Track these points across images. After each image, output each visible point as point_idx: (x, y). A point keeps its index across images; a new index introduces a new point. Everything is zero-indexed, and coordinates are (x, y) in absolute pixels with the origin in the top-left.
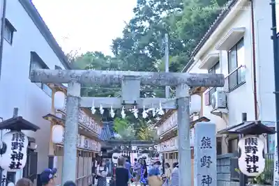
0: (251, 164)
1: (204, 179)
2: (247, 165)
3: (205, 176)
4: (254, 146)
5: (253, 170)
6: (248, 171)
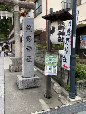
0: (61, 36)
1: (28, 48)
2: (59, 37)
3: (28, 47)
4: (63, 26)
5: (61, 40)
6: (58, 41)
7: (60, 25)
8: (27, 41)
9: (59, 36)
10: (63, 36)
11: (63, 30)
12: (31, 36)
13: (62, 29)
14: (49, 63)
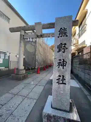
1: (60, 62)
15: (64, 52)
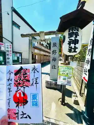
2: (69, 47)
3: (53, 58)
4: (76, 31)
5: (73, 50)
6: (68, 51)
7: (71, 32)
8: (53, 54)
9: (70, 45)
10: (75, 45)
11: (76, 37)
12: (56, 51)
13: (74, 36)
14: (62, 74)
15: (55, 54)
